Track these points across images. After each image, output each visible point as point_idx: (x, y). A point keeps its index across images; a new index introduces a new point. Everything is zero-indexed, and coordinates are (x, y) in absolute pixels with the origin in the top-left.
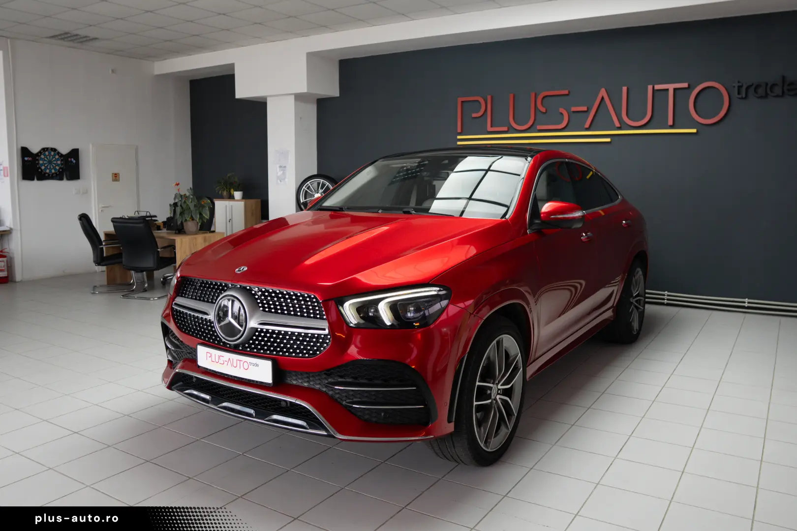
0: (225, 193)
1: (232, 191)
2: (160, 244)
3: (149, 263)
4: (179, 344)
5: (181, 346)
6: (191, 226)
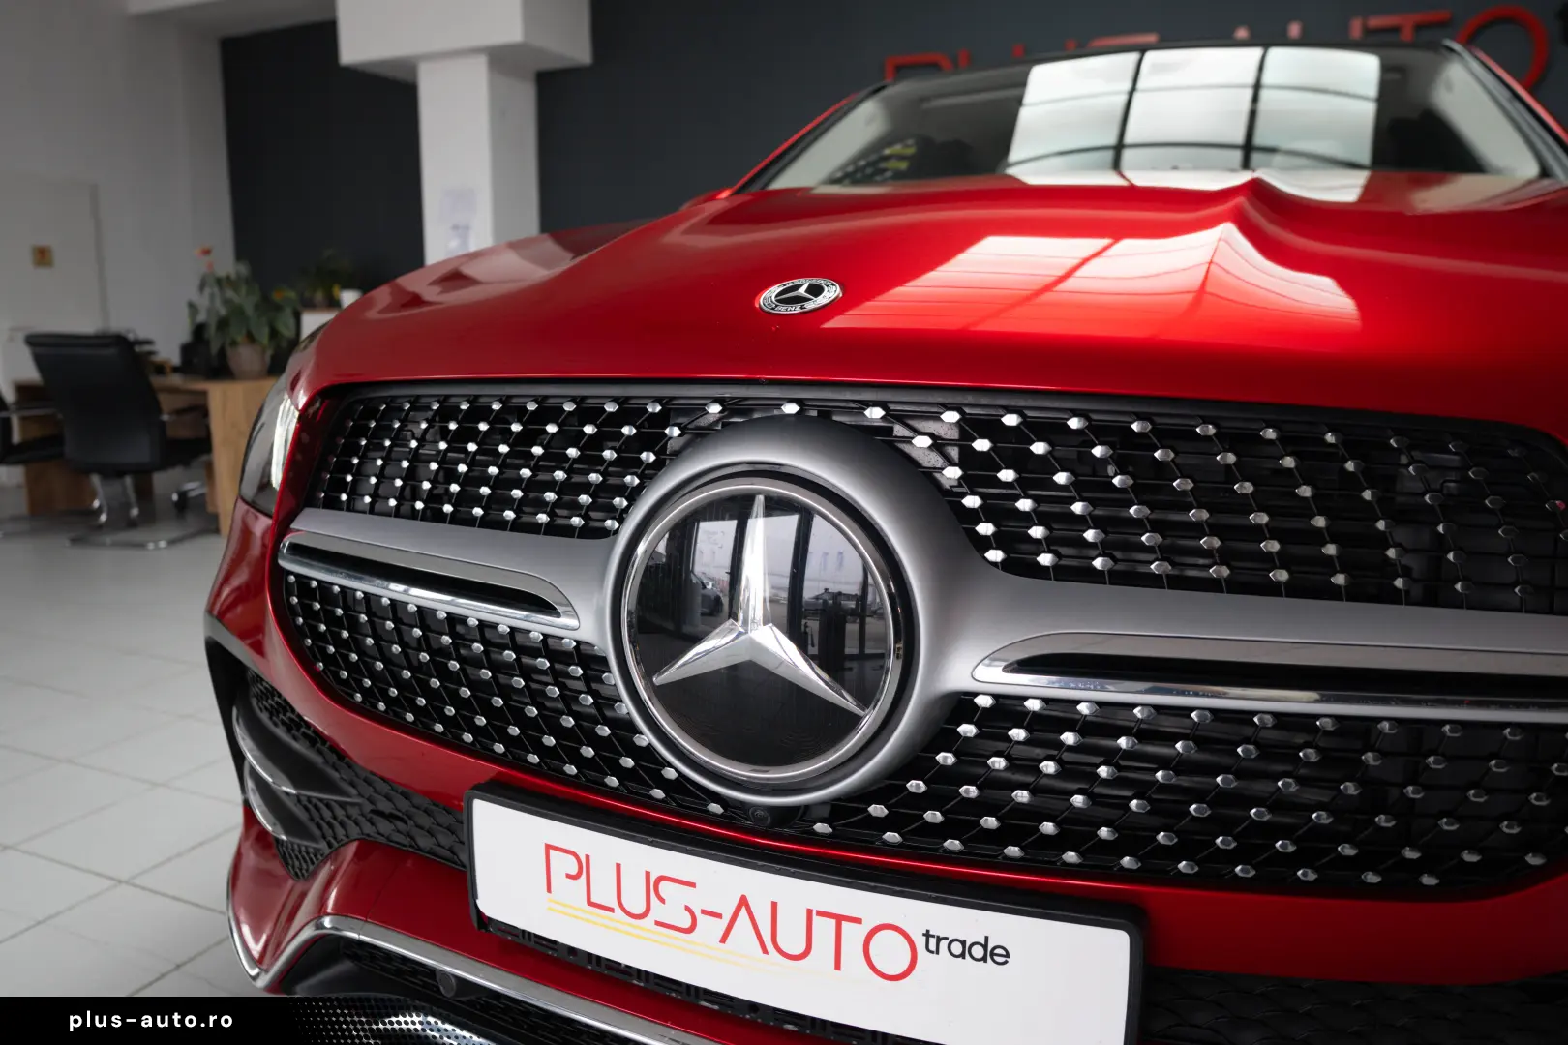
0: (319, 296)
1: (336, 290)
2: (167, 402)
3: (140, 451)
4: (318, 759)
5: (335, 775)
6: (246, 357)
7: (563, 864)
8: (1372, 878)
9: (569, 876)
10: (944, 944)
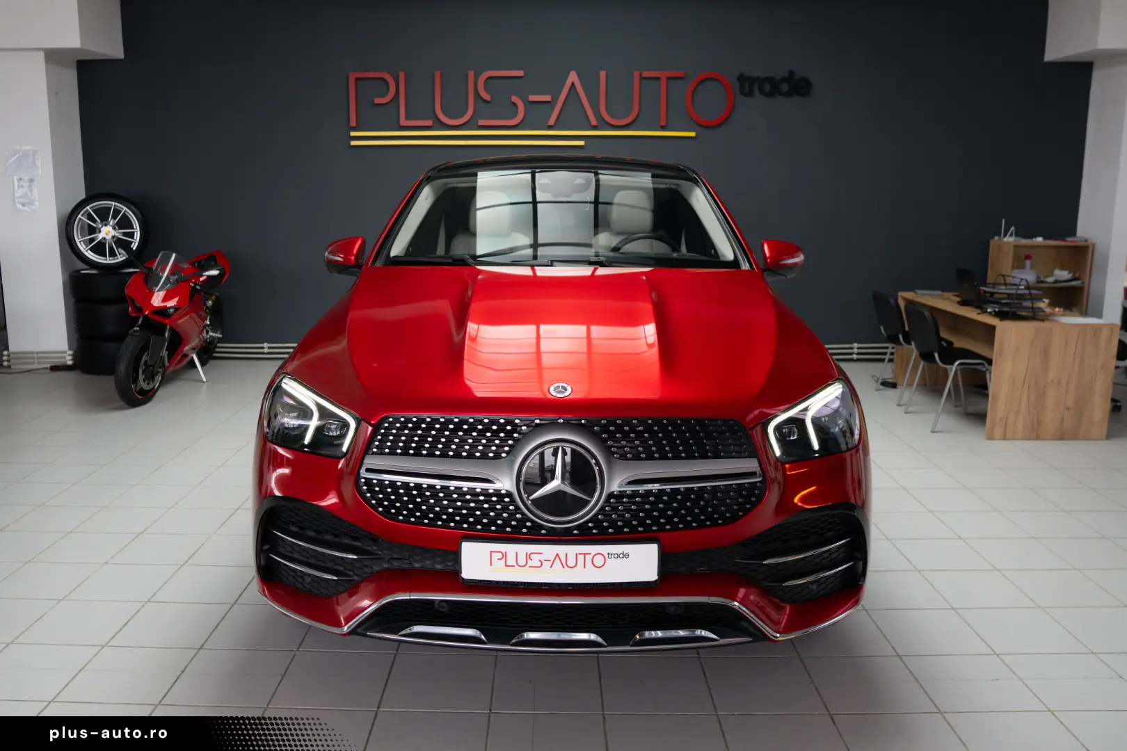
7: (496, 556)
8: (708, 523)
9: (499, 559)
10: (613, 556)
